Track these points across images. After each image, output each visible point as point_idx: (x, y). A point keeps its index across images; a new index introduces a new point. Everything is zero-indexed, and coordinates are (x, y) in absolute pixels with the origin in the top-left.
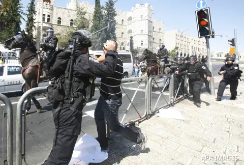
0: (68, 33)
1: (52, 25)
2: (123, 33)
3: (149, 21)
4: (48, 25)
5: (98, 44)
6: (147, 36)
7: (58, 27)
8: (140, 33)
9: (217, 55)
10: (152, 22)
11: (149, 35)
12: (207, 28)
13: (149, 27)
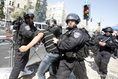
0: (22, 12)
1: (14, 7)
2: (50, 15)
3: (63, 10)
4: (12, 7)
5: (36, 19)
6: (61, 18)
7: (18, 9)
8: (59, 16)
9: (92, 30)
10: (65, 11)
11: (62, 17)
12: (88, 15)
13: (63, 13)
